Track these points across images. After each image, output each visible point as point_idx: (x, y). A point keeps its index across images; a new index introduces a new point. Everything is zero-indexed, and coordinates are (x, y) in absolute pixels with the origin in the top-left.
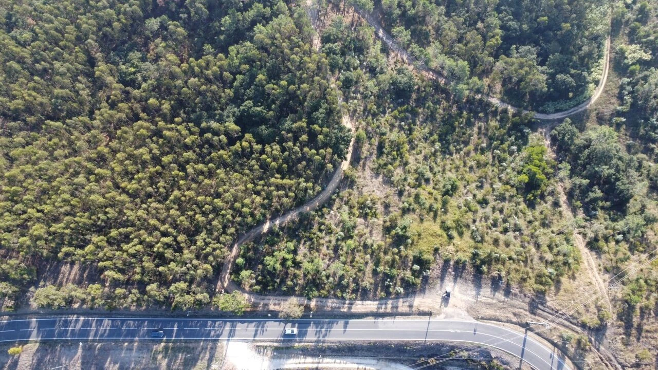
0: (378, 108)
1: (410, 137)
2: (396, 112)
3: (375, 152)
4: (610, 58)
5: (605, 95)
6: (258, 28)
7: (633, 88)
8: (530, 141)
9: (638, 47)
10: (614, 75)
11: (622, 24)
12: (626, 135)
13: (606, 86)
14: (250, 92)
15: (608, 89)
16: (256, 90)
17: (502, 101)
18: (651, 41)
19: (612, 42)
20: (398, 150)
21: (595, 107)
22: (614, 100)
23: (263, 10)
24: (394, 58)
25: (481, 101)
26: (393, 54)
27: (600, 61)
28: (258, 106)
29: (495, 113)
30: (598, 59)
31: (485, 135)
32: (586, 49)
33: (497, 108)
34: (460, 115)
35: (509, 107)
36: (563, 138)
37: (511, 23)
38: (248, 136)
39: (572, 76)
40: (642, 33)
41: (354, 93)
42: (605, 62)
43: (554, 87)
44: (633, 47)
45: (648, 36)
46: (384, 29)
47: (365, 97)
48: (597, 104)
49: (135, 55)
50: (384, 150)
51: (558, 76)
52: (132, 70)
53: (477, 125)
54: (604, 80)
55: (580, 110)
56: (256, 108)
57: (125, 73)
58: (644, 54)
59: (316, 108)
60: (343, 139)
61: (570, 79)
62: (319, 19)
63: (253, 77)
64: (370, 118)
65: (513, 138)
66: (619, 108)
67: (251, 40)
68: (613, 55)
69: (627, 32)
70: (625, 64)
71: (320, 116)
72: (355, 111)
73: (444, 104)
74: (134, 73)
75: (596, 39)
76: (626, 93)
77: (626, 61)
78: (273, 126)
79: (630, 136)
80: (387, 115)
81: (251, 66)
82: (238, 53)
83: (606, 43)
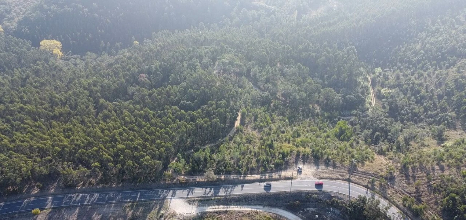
0: (253, 105)
4: (374, 94)
14: (185, 97)
16: (187, 96)
19: (373, 89)
22: (381, 109)
30: (368, 95)
40: (387, 84)
42: (372, 95)
43: (346, 102)
44: (384, 89)
45: (390, 84)
51: (347, 96)
54: (374, 103)
58: (390, 90)
61: (353, 96)
69: (380, 85)
75: (365, 88)
76: (386, 105)
77: (382, 94)
80: (258, 109)
83: (371, 89)
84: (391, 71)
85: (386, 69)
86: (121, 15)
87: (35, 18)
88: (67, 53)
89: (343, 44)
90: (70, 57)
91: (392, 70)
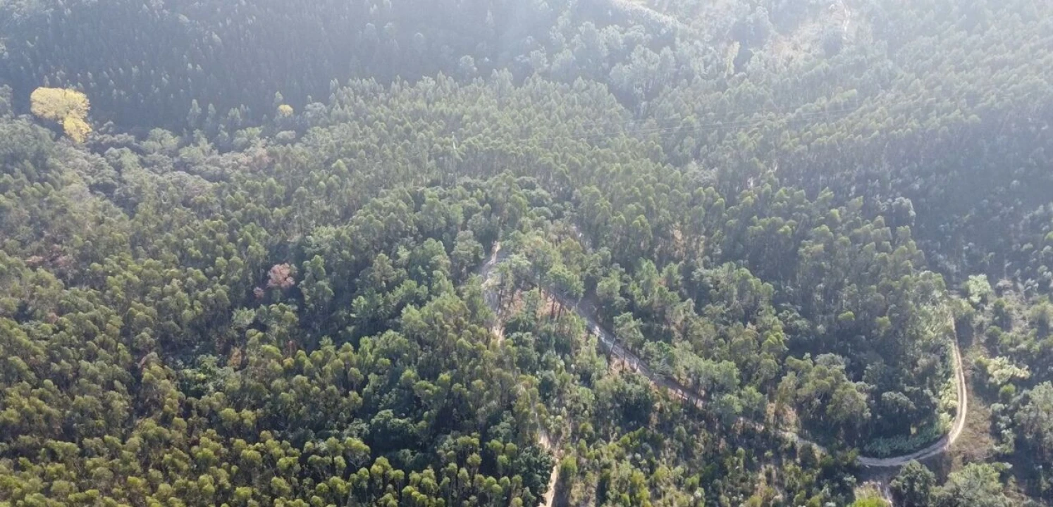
0: (596, 429)
1: (652, 477)
2: (626, 438)
3: (594, 497)
4: (966, 377)
5: (969, 431)
6: (408, 311)
7: (1012, 417)
8: (857, 498)
9: (1006, 360)
10: (977, 402)
11: (973, 331)
12: (1019, 491)
13: (967, 417)
14: (391, 397)
15: (972, 421)
16: (398, 394)
17: (801, 435)
18: (1023, 351)
19: (963, 355)
20: (632, 494)
21: (956, 449)
22: (986, 438)
23: (416, 291)
24: (619, 365)
25: (765, 435)
26: (616, 361)
27: (949, 380)
28: (402, 418)
29: (792, 452)
30: (947, 377)
31: (780, 485)
32: (923, 361)
33: (793, 444)
34: (734, 451)
35: (815, 446)
36: (912, 488)
37: (798, 322)
38: (382, 460)
39: (906, 394)
40: (1006, 341)
41: (555, 406)
42: (957, 381)
43: (881, 413)
44: (998, 360)
45: (1018, 344)
46: (602, 326)
47: (573, 413)
48: (958, 443)
49: (209, 360)
50: (609, 493)
51: (886, 395)
52: (202, 376)
53: (763, 469)
54: (963, 410)
55: (934, 453)
56: (397, 420)
57: (189, 380)
58: (1017, 369)
59: (495, 419)
60: (539, 466)
61: (905, 399)
62: (501, 306)
63: (395, 375)
64: (583, 442)
65: (826, 489)
66: (997, 449)
67: (397, 328)
68: (969, 373)
69: (983, 341)
70: (991, 384)
71: (502, 431)
72: (559, 433)
73: (704, 435)
74: (204, 381)
75: (936, 349)
76: (1003, 425)
77: (991, 380)
78: (423, 449)
79: (1026, 494)
80: (611, 443)
81: (393, 361)
82: (374, 346)
83: (954, 355)
84: (1016, 290)
85: (1001, 284)
86: (250, 21)
87: (25, 15)
88: (102, 126)
89: (873, 181)
90: (108, 138)
91: (1020, 286)
